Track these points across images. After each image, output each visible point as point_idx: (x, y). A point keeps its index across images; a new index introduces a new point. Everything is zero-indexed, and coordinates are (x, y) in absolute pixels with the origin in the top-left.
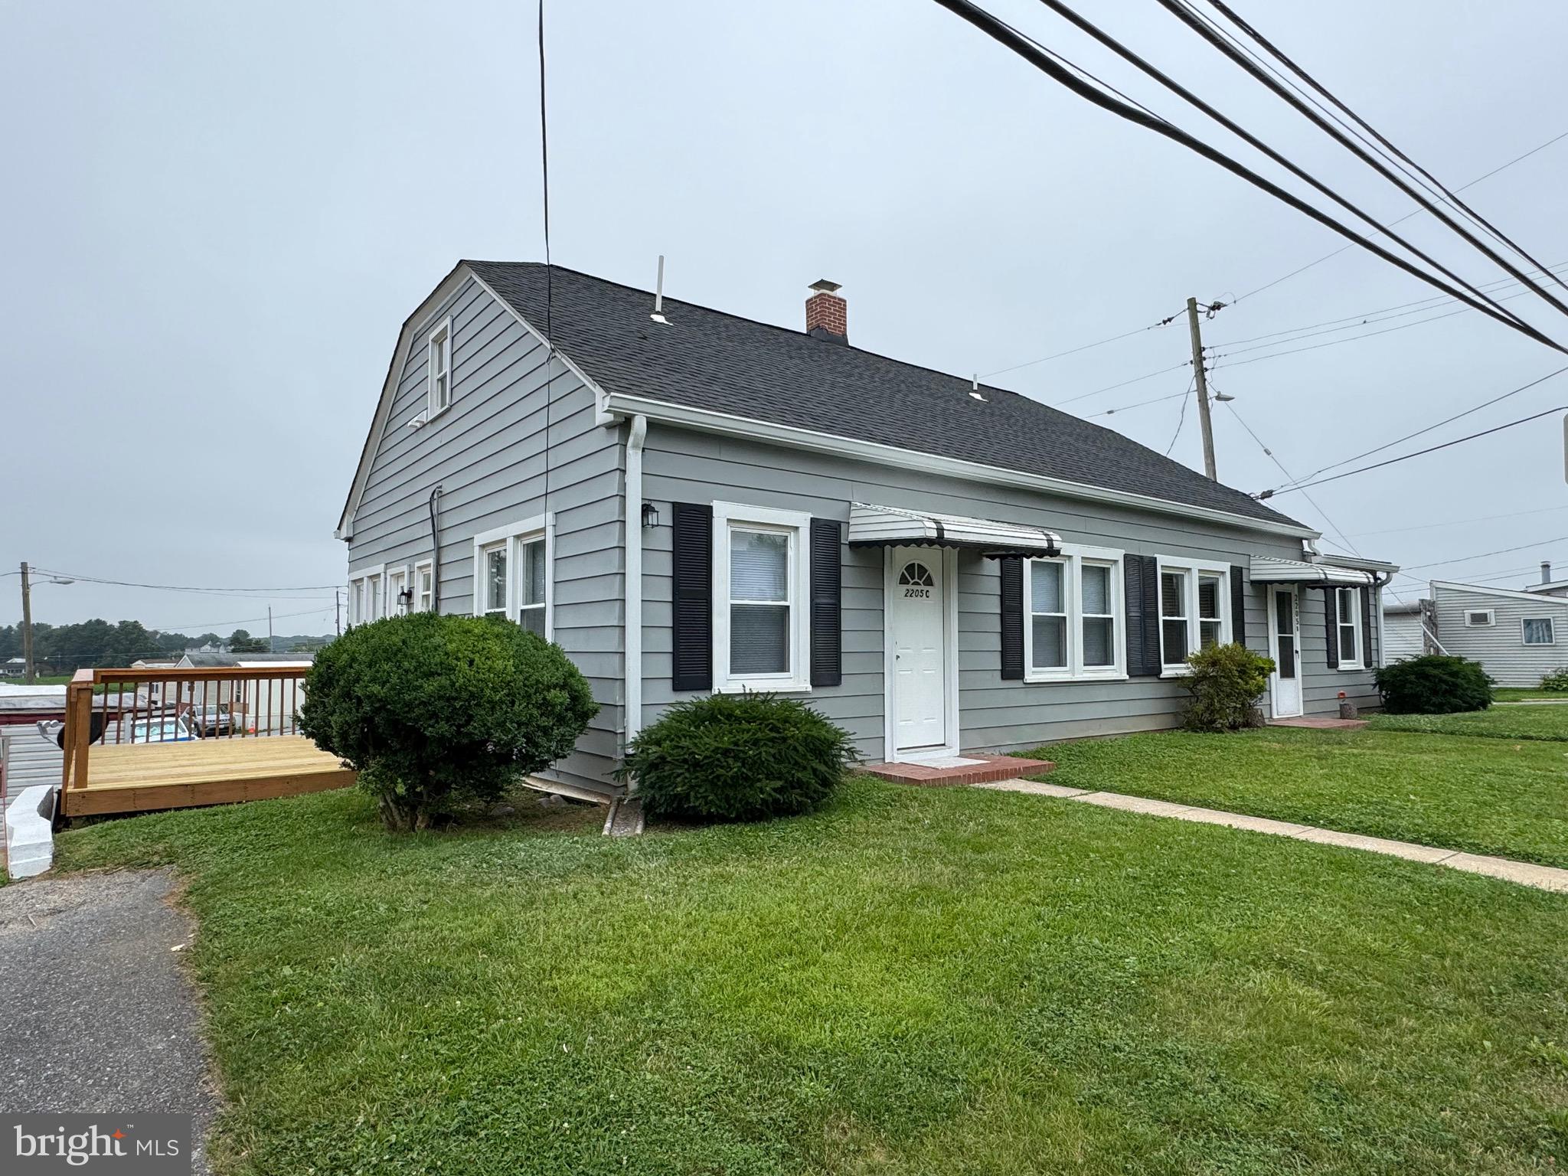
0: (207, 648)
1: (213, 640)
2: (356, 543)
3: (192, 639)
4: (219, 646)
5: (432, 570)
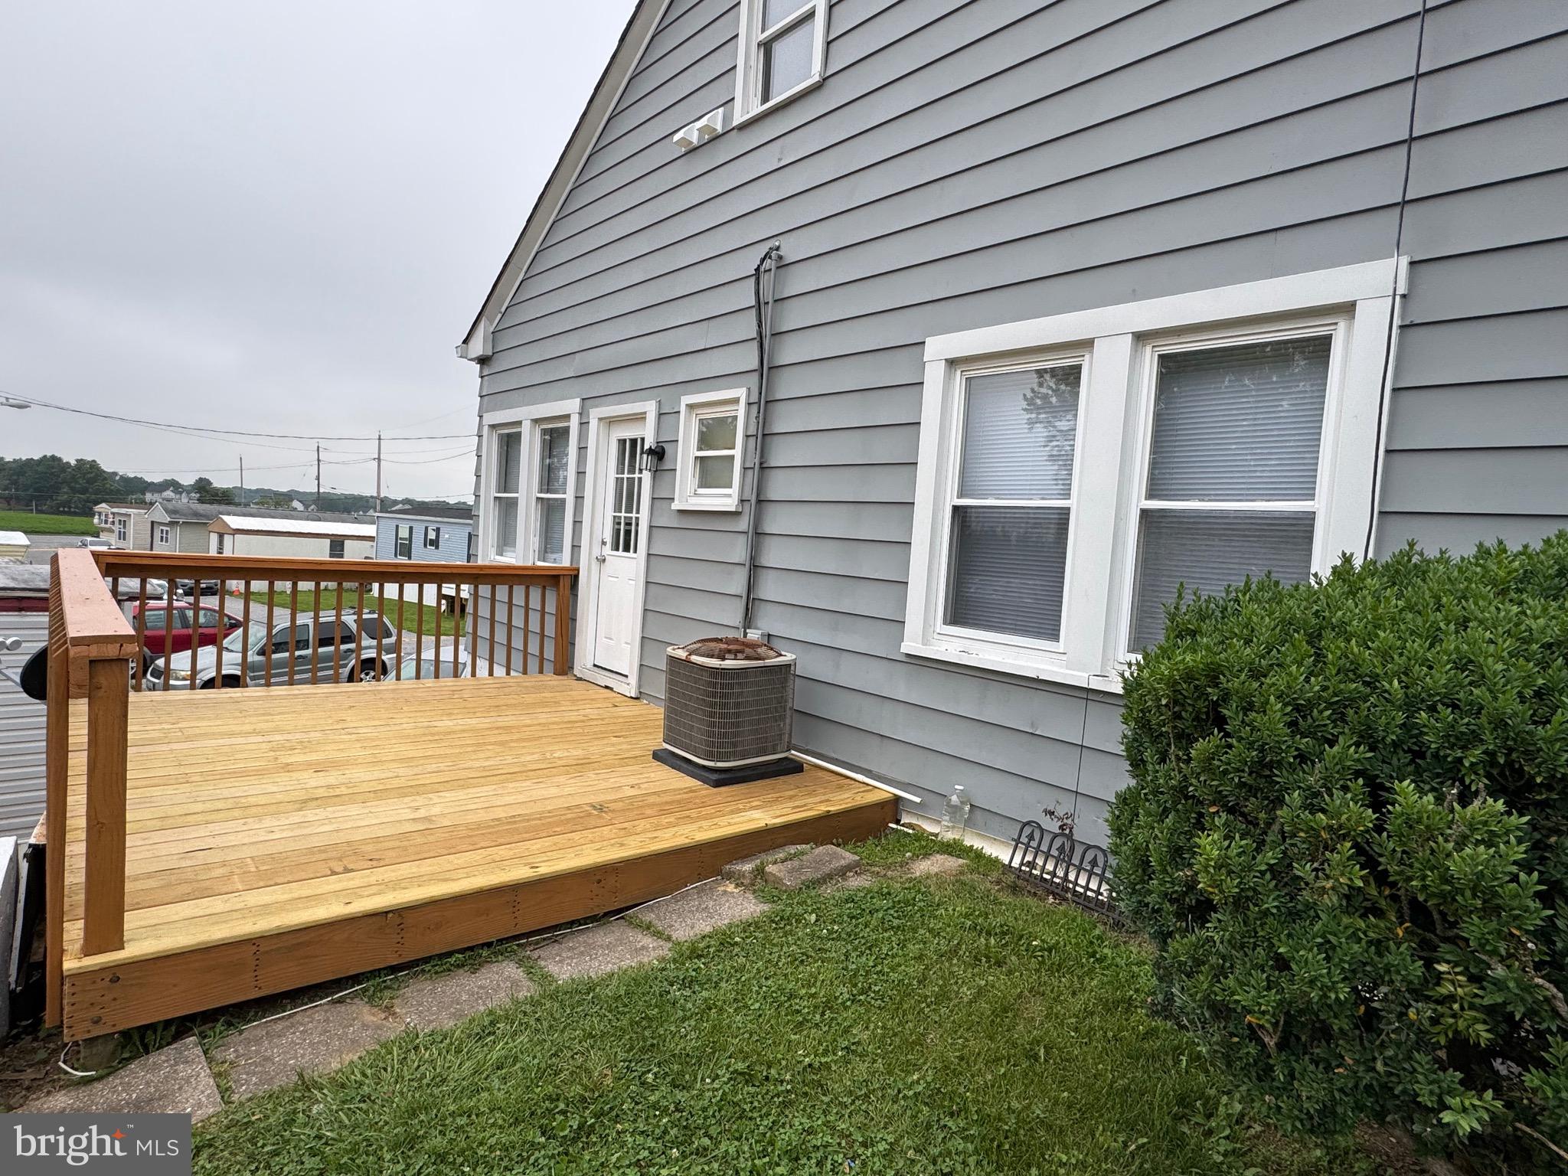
0: (169, 494)
1: (173, 485)
2: (499, 365)
3: (152, 483)
4: (181, 493)
5: (741, 411)
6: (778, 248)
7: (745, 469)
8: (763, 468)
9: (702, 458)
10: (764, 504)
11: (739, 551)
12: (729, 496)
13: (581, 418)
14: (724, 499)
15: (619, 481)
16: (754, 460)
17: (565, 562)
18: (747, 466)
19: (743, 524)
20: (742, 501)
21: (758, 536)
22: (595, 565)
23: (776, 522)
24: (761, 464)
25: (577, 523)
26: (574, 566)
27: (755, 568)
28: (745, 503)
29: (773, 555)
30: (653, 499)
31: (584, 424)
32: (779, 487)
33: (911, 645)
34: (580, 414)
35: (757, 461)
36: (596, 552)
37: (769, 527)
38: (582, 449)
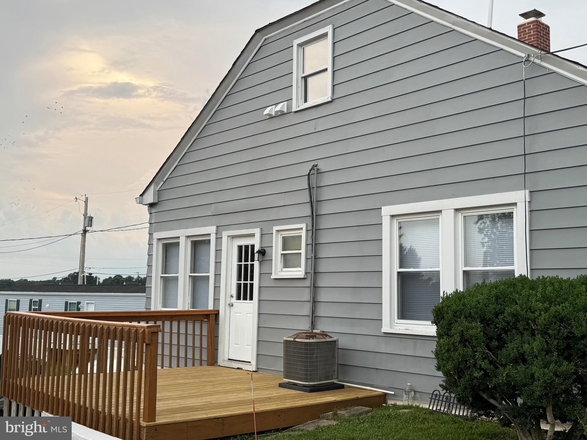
2: (161, 207)
5: (303, 233)
6: (316, 166)
7: (307, 259)
8: (316, 258)
9: (284, 254)
10: (318, 274)
11: (306, 295)
12: (300, 271)
13: (216, 236)
14: (299, 272)
15: (240, 267)
16: (311, 255)
17: (211, 307)
18: (308, 257)
19: (308, 283)
20: (306, 273)
21: (315, 288)
22: (228, 308)
23: (323, 282)
24: (315, 256)
25: (217, 288)
26: (216, 309)
27: (315, 302)
28: (308, 274)
29: (323, 296)
30: (260, 274)
31: (219, 239)
32: (323, 267)
33: (386, 329)
34: (216, 233)
35: (313, 255)
36: (228, 302)
37: (320, 284)
38: (218, 251)
